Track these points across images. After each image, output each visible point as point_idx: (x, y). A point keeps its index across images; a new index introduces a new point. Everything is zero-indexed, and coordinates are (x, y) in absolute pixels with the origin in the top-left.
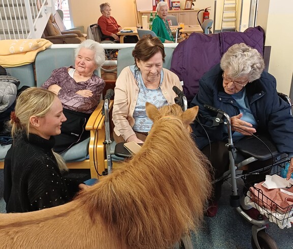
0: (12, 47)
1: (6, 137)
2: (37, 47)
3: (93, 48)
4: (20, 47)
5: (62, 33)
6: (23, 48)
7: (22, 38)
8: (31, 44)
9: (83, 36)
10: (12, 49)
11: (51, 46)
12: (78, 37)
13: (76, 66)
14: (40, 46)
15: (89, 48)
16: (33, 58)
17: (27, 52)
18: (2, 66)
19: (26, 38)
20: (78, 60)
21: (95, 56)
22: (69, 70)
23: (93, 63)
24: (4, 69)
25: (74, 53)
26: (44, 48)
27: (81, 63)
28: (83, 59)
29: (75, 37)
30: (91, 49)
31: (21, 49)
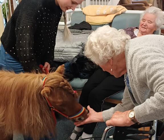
0: (99, 10)
1: (84, 73)
2: (116, 11)
3: (155, 13)
4: (104, 11)
5: (133, 3)
6: (106, 12)
7: (104, 4)
8: (112, 9)
9: (148, 6)
10: (99, 12)
11: (125, 11)
12: (144, 6)
13: (140, 27)
14: (118, 11)
15: (152, 13)
16: (111, 19)
17: (108, 15)
18: (90, 23)
19: (107, 4)
20: (142, 22)
21: (156, 20)
22: (134, 29)
23: (154, 25)
24: (90, 26)
25: (140, 18)
26: (120, 12)
27: (144, 24)
28: (146, 22)
29: (142, 5)
30: (154, 14)
31: (105, 12)
